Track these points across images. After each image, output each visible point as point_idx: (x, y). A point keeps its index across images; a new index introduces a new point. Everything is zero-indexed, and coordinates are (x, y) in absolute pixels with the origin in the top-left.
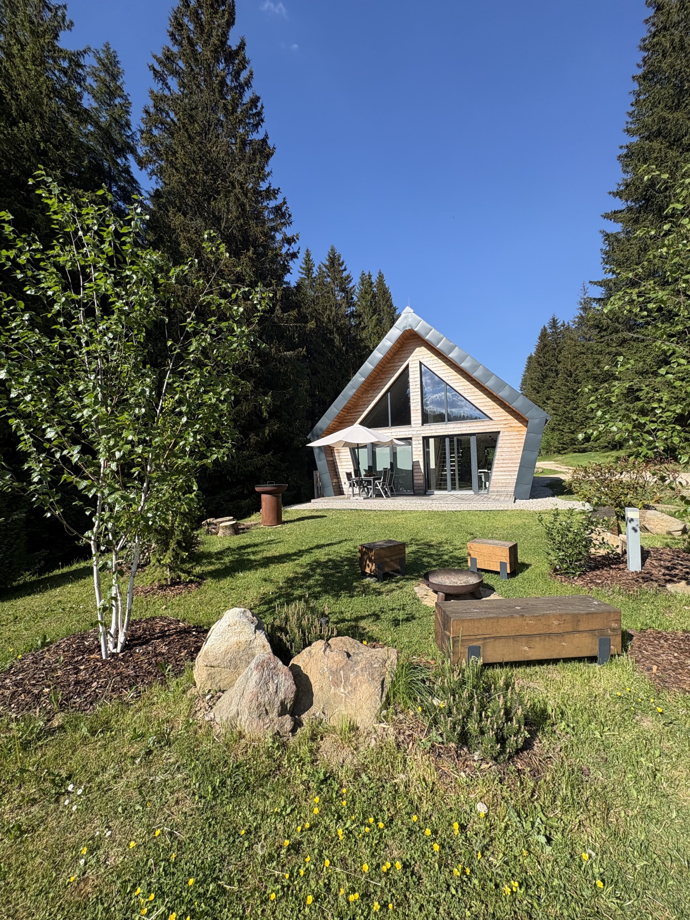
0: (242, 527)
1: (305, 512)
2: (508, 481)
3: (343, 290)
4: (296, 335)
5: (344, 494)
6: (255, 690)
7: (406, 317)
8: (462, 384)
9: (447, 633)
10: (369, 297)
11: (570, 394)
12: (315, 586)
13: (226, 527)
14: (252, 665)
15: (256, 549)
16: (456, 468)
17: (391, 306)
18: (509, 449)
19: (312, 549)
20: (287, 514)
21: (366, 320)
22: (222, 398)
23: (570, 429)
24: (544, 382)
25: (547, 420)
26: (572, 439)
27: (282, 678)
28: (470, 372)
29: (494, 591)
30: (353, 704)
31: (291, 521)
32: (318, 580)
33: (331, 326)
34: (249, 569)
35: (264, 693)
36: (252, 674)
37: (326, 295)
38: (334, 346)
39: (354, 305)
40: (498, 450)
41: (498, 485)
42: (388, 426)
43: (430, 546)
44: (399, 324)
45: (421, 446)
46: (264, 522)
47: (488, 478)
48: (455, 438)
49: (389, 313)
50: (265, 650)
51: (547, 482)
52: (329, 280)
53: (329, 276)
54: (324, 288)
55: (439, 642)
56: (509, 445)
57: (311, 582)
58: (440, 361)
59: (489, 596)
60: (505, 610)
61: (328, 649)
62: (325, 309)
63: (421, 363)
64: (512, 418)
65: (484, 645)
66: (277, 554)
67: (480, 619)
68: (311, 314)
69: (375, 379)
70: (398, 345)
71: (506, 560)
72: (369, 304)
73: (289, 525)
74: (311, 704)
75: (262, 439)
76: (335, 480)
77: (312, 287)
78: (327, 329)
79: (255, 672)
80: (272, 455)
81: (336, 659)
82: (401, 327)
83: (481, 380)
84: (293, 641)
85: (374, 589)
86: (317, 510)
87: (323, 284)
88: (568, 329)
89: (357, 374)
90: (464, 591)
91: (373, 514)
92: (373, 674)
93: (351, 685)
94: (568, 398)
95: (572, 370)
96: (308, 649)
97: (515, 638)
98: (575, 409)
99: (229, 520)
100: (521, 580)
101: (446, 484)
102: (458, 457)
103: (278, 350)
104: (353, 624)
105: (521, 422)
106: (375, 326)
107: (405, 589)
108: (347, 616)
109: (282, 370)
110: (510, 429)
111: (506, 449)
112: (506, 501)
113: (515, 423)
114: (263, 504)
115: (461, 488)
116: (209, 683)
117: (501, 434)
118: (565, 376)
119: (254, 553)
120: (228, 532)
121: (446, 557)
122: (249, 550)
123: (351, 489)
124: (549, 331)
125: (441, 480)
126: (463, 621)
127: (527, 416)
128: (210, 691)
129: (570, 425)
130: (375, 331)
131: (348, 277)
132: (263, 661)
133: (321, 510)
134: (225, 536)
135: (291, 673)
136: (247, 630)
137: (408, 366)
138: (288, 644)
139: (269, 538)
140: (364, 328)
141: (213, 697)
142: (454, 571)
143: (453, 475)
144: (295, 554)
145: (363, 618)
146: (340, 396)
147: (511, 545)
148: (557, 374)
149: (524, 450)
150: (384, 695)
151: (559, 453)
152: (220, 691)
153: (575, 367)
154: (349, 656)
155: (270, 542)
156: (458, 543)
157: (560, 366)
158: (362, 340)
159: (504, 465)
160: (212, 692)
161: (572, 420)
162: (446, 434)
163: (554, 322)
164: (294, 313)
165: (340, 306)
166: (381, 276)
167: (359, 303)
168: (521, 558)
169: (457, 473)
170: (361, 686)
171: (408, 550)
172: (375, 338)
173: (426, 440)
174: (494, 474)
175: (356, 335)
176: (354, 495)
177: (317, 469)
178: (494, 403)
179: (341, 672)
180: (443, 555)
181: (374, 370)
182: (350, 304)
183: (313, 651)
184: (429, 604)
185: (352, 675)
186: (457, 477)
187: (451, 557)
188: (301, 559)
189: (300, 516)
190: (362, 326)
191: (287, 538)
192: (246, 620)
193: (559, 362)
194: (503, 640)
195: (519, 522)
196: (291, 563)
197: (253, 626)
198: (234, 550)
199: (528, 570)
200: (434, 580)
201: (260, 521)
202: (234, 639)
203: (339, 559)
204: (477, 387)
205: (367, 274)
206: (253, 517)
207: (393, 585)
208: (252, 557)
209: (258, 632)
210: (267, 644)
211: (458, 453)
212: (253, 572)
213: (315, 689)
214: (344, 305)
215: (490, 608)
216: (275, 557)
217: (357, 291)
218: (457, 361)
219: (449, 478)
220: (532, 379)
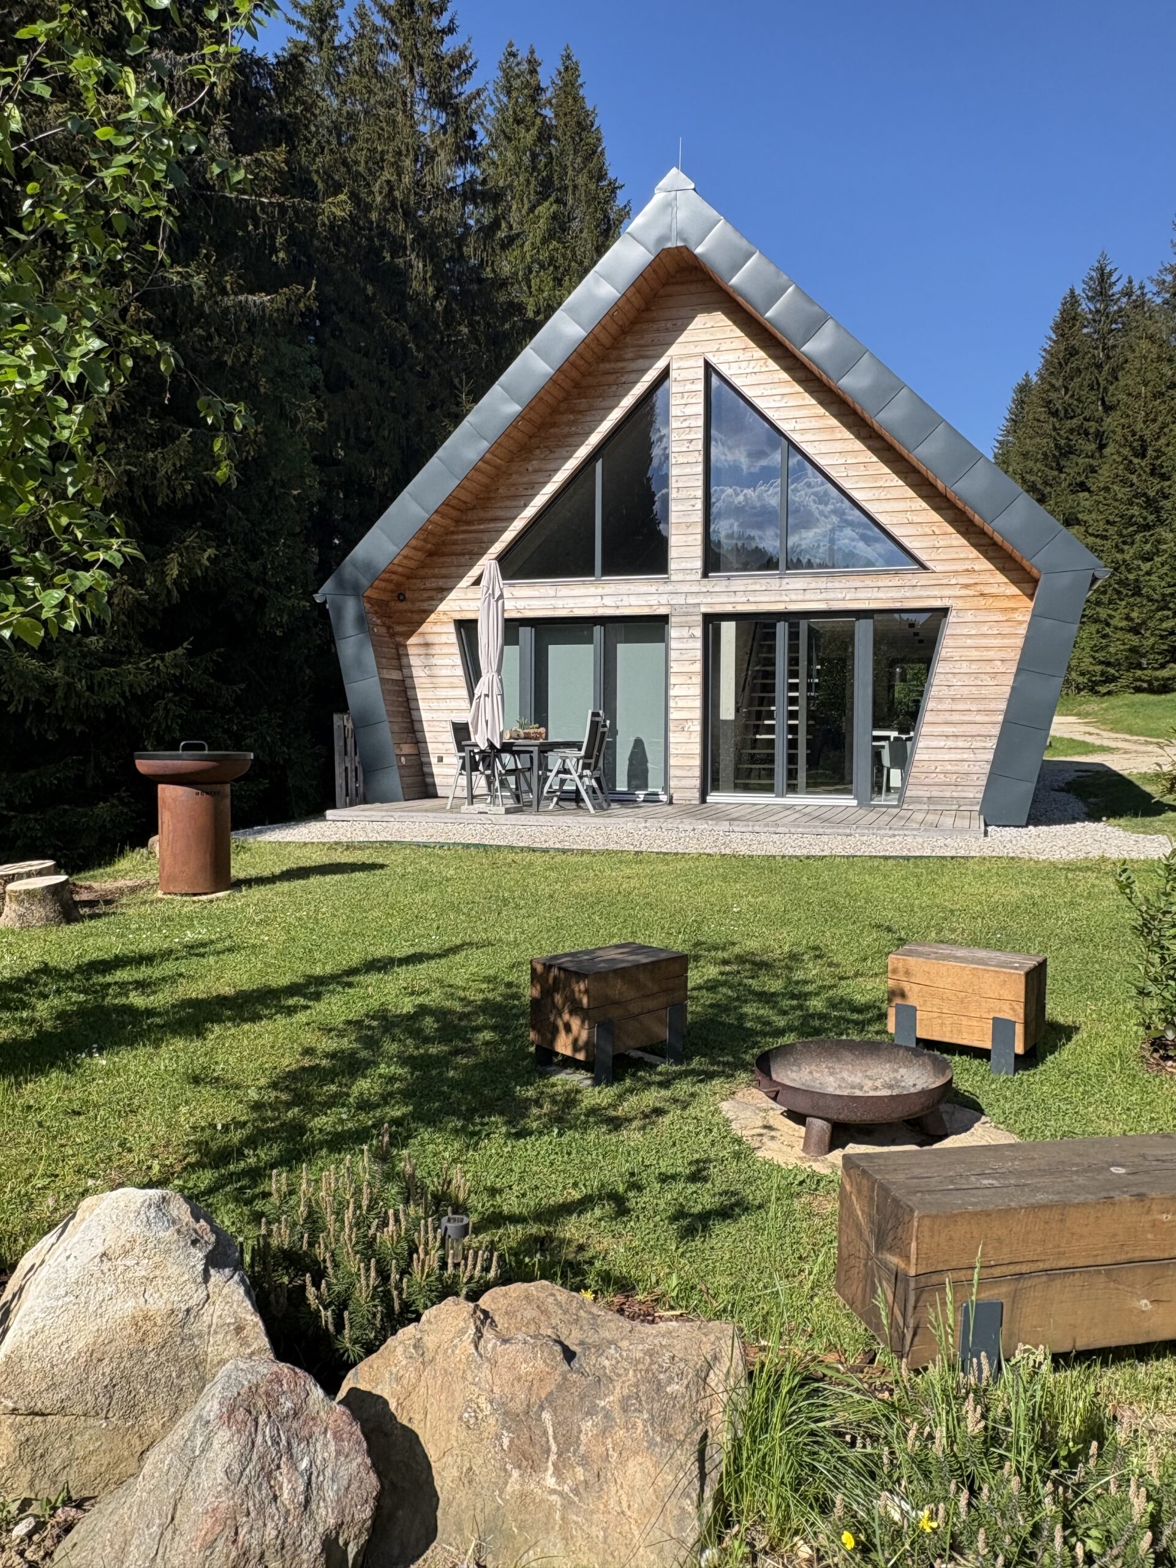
0: (85, 896)
1: (306, 851)
2: (964, 768)
3: (443, 101)
4: (280, 240)
5: (435, 796)
6: (225, 1502)
7: (668, 205)
8: (839, 446)
9: (894, 1260)
10: (529, 137)
11: (1135, 511)
12: (386, 1099)
13: (31, 894)
14: (211, 1404)
15: (143, 973)
16: (801, 722)
17: (601, 176)
18: (974, 667)
19: (353, 971)
20: (245, 856)
21: (514, 217)
22: (71, 376)
23: (1128, 618)
24: (1060, 470)
25: (1095, 580)
26: (1133, 650)
27: (325, 1449)
28: (866, 407)
29: (982, 1112)
30: (597, 1532)
31: (261, 881)
32: (392, 1079)
33: (398, 227)
34: (131, 1042)
35: (261, 1511)
36: (208, 1441)
37: (382, 111)
38: (403, 295)
39: (477, 160)
40: (941, 670)
41: (933, 778)
42: (590, 572)
43: (760, 966)
44: (646, 226)
45: (699, 644)
46: (166, 882)
47: (902, 759)
48: (803, 625)
49: (592, 199)
50: (245, 1343)
51: (1070, 776)
52: (394, 59)
53: (393, 46)
54: (376, 86)
55: (856, 1288)
56: (974, 654)
57: (363, 1086)
58: (773, 365)
59: (966, 1128)
60: (1081, 1181)
61: (488, 1333)
62: (377, 162)
63: (709, 368)
64: (988, 565)
65: (1015, 1297)
66: (228, 991)
67: (1008, 1211)
68: (327, 176)
69: (555, 411)
70: (637, 301)
71: (1014, 1011)
72: (526, 159)
73: (257, 893)
74: (429, 1534)
75: (154, 597)
76: (407, 749)
77: (332, 79)
78: (384, 233)
79: (223, 1435)
80: (190, 653)
81: (524, 1368)
82: (652, 236)
83: (901, 439)
84: (341, 1304)
85: (592, 1111)
86: (349, 846)
87: (371, 72)
88: (1140, 305)
89: (496, 388)
90: (897, 1113)
91: (539, 859)
92: (666, 1420)
93: (585, 1461)
94: (1130, 521)
95: (1147, 433)
96: (408, 1332)
97: (1113, 1270)
98: (1147, 558)
99: (40, 873)
100: (1055, 1076)
101: (771, 773)
102: (809, 687)
103: (215, 284)
104: (534, 1229)
105: (1014, 582)
106: (545, 241)
107: (691, 1111)
108: (510, 1204)
109: (228, 360)
110: (982, 602)
111: (964, 667)
112: (962, 831)
113: (999, 583)
114: (165, 818)
115: (815, 784)
116: (25, 1474)
117: (952, 617)
118: (1126, 451)
119: (142, 985)
120: (39, 912)
121: (816, 1004)
122: (122, 975)
123: (463, 781)
124: (1086, 306)
125: (753, 759)
126: (953, 1218)
127: (1035, 563)
128: (26, 1504)
129: (1132, 606)
130: (544, 256)
131: (462, 56)
132: (253, 1390)
133: (362, 846)
134: (26, 926)
135: (357, 1429)
136: (173, 1270)
137: (665, 374)
138: (327, 1316)
139: (190, 936)
140: (508, 243)
141: (40, 1526)
142: (851, 1046)
143: (793, 744)
144: (293, 990)
145: (567, 1209)
146: (434, 460)
147: (1031, 963)
148: (1102, 447)
149: (1019, 671)
150: (708, 1493)
151: (1093, 691)
152: (68, 1501)
153: (1155, 427)
154: (569, 1355)
155: (195, 950)
156: (846, 961)
157: (1111, 422)
158: (503, 284)
159: (956, 717)
160: (35, 1509)
161: (1137, 592)
162: (779, 607)
163: (1103, 278)
164: (276, 157)
165: (431, 155)
166: (570, 70)
167: (493, 154)
168: (1056, 1010)
169: (802, 737)
170: (623, 1462)
171: (694, 977)
172: (542, 280)
173: (712, 622)
174: (922, 743)
175: (482, 265)
176: (472, 798)
177: (344, 708)
178: (935, 516)
179: (546, 1416)
180: (806, 996)
181: (553, 380)
182: (465, 154)
183: (430, 1341)
184: (779, 1159)
185: (587, 1425)
186: (802, 751)
187: (833, 1004)
188: (321, 1006)
189: (290, 864)
190: (501, 234)
191: (254, 936)
192: (169, 1234)
193: (1108, 409)
194: (1076, 1279)
195: (1014, 894)
196: (281, 1020)
197: (198, 1256)
198: (68, 976)
199: (1071, 1045)
200: (788, 1075)
201: (153, 876)
202: (127, 1306)
203: (458, 1007)
204: (886, 462)
205: (523, 54)
206: (123, 864)
207: (652, 1097)
208: (137, 1000)
209: (215, 1276)
210: (253, 1321)
211: (810, 676)
212: (143, 1051)
213: (445, 1478)
214: (442, 156)
215: (1030, 1174)
216: (222, 1001)
217: (489, 110)
218: (828, 369)
219: (781, 753)
220: (1025, 455)
